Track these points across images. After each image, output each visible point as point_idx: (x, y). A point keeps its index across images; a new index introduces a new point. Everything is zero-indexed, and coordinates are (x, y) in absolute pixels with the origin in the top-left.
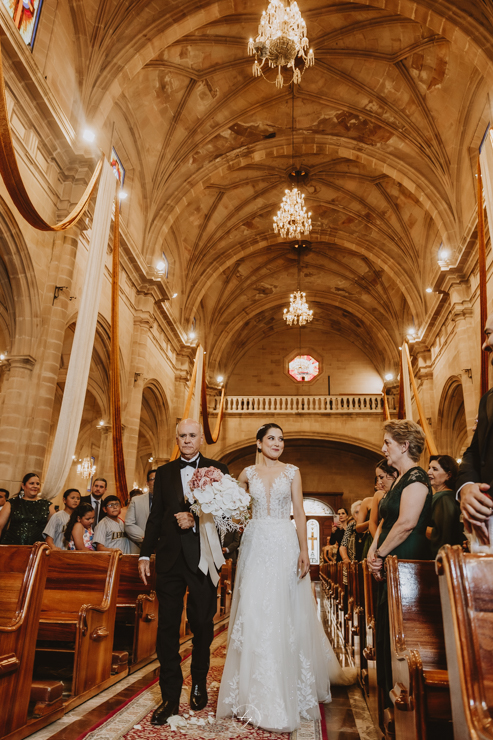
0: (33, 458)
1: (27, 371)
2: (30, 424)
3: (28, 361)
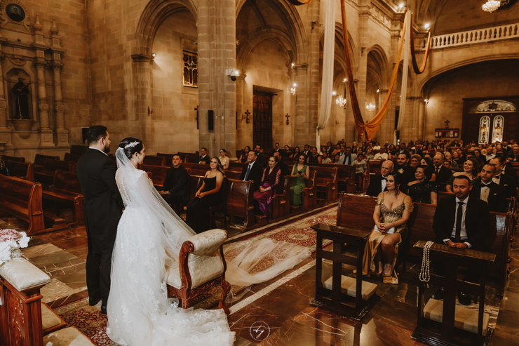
0: (313, 111)
1: (305, 71)
2: (310, 96)
3: (305, 66)
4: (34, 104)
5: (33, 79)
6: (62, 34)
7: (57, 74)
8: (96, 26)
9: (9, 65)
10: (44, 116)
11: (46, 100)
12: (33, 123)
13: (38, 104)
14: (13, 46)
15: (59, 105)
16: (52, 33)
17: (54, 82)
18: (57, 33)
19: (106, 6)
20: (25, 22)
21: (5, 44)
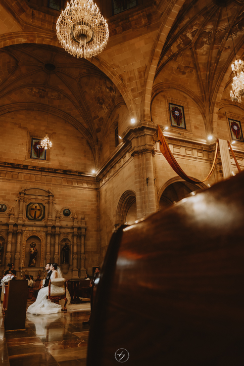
4: (71, 256)
5: (71, 243)
6: (86, 219)
7: (83, 239)
8: (102, 212)
9: (62, 237)
10: (75, 261)
11: (77, 253)
12: (69, 265)
13: (73, 255)
14: (64, 228)
15: (83, 255)
16: (82, 219)
17: (81, 243)
18: (84, 219)
19: (106, 202)
20: (71, 216)
21: (61, 227)
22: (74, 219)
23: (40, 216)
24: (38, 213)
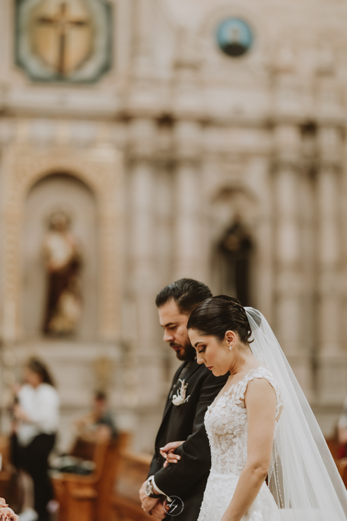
5: (266, 210)
9: (214, 177)
21: (205, 122)
22: (274, 73)
23: (89, 55)
24: (77, 42)
